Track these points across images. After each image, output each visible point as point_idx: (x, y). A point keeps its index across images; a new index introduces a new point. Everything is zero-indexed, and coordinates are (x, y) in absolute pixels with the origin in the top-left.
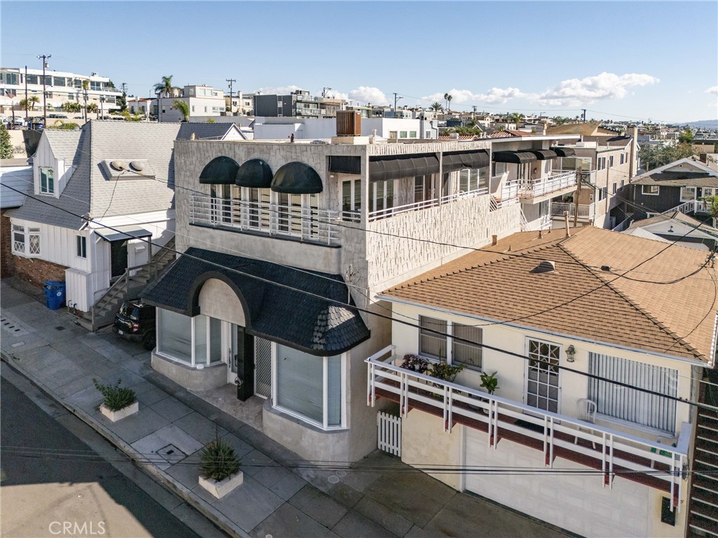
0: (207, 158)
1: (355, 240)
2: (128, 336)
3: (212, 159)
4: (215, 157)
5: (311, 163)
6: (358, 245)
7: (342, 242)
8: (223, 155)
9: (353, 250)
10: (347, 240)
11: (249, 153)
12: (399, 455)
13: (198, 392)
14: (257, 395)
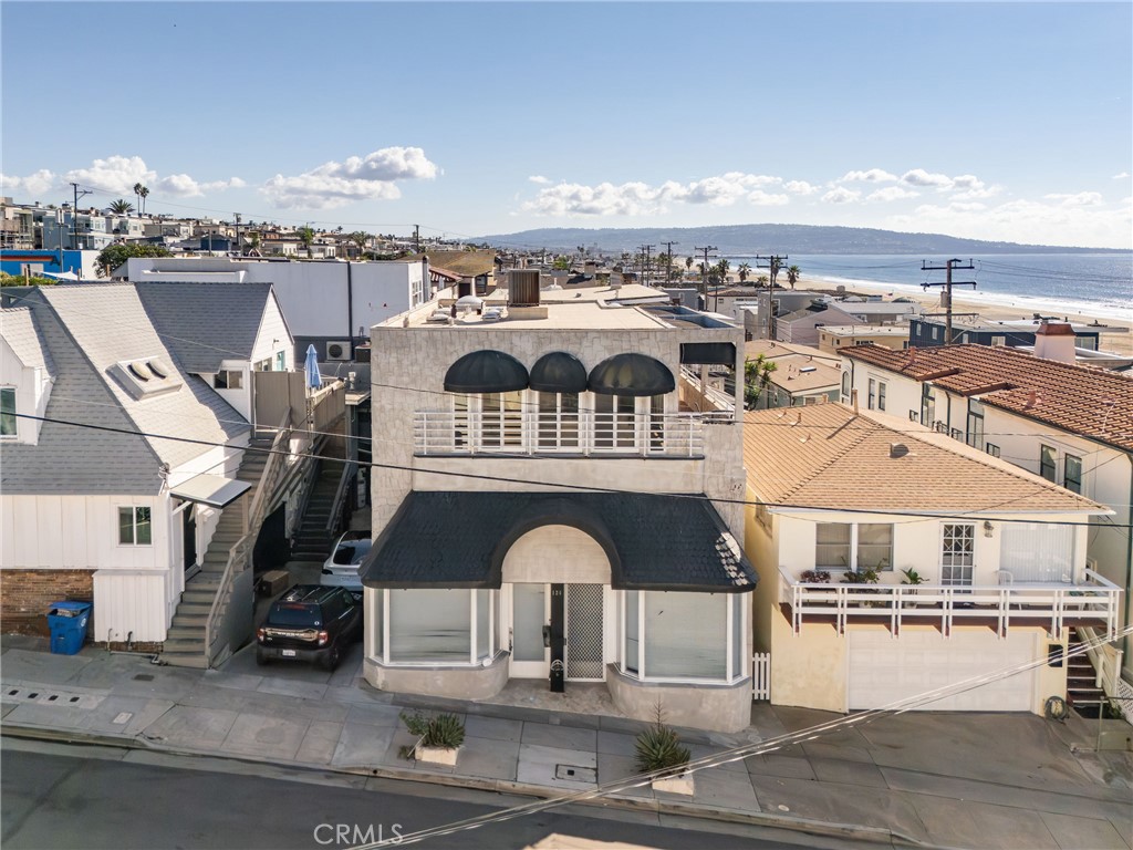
0: (451, 353)
1: (727, 446)
2: (312, 654)
3: (462, 355)
4: (467, 351)
5: (656, 354)
6: (730, 453)
7: (705, 451)
8: (487, 348)
9: (724, 459)
10: (713, 447)
11: (540, 343)
12: (768, 698)
13: (489, 700)
14: (570, 680)
